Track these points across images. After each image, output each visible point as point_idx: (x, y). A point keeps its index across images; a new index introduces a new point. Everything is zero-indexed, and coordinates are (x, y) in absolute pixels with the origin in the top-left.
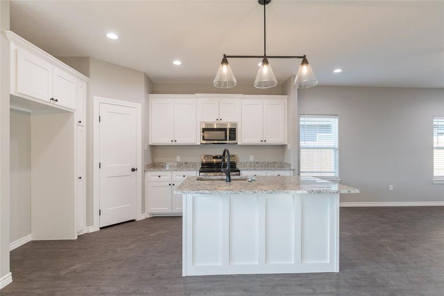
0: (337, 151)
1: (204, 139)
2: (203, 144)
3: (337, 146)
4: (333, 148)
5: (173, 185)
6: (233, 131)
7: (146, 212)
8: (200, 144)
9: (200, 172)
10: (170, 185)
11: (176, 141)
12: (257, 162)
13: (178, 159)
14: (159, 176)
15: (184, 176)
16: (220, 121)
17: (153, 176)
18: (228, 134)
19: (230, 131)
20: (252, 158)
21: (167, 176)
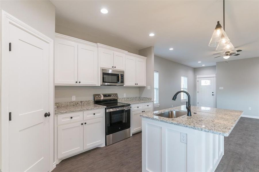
1: (103, 82)
2: (102, 85)
3: (158, 87)
4: (157, 89)
5: (85, 123)
7: (55, 159)
8: (100, 85)
9: (106, 108)
10: (82, 124)
11: (80, 82)
12: (128, 98)
13: (74, 99)
14: (71, 118)
15: (94, 114)
16: (115, 68)
17: (64, 118)
18: (120, 79)
19: (121, 76)
20: (125, 96)
21: (79, 116)
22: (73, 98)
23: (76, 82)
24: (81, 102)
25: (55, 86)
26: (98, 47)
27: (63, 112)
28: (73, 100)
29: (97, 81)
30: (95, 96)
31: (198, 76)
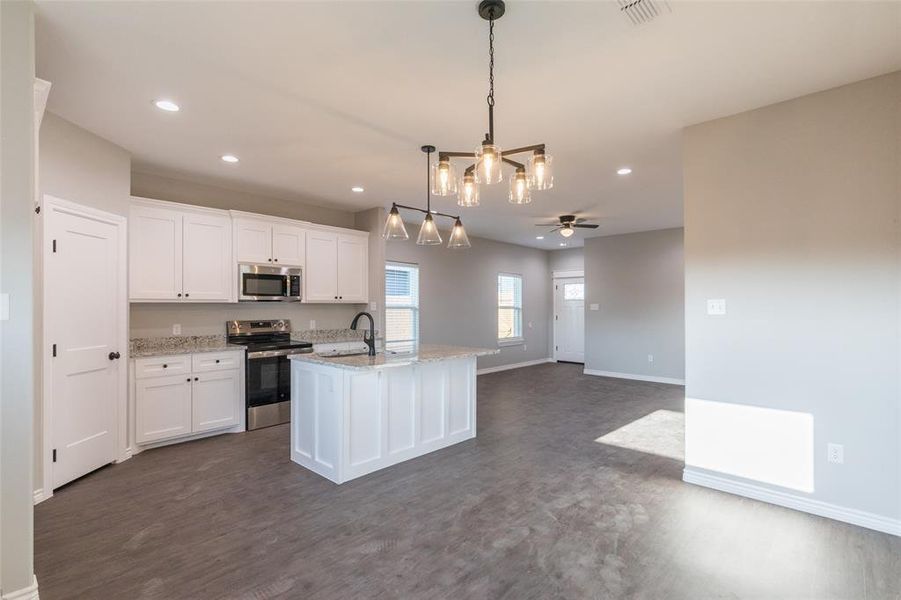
0: (417, 312)
1: (245, 293)
2: (243, 301)
3: (416, 305)
4: (411, 308)
5: (196, 379)
6: (296, 281)
7: (131, 444)
8: (237, 301)
9: (246, 351)
10: (189, 380)
11: (187, 295)
12: (321, 331)
13: (177, 331)
14: (165, 366)
15: (218, 361)
16: (275, 263)
17: (149, 366)
18: (288, 285)
19: (292, 281)
20: (313, 325)
21: (182, 364)
22: (174, 329)
23: (180, 295)
24: (196, 338)
25: (132, 305)
26: (231, 217)
27: (146, 354)
28: (174, 333)
29: (231, 292)
30: (229, 325)
31: (556, 274)
